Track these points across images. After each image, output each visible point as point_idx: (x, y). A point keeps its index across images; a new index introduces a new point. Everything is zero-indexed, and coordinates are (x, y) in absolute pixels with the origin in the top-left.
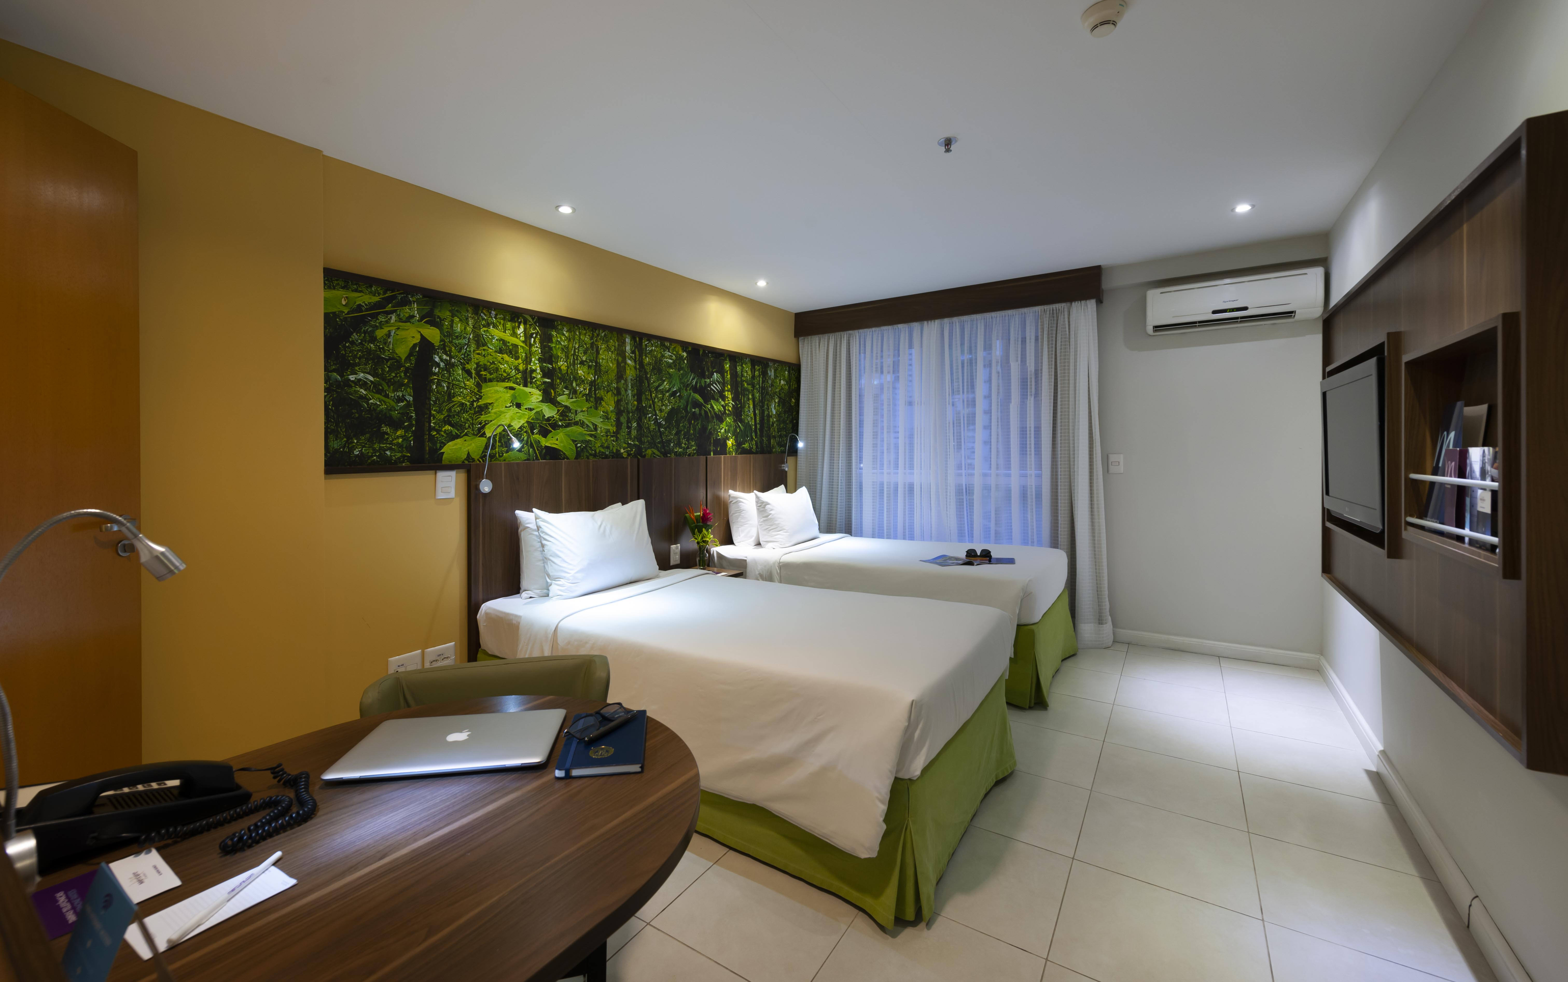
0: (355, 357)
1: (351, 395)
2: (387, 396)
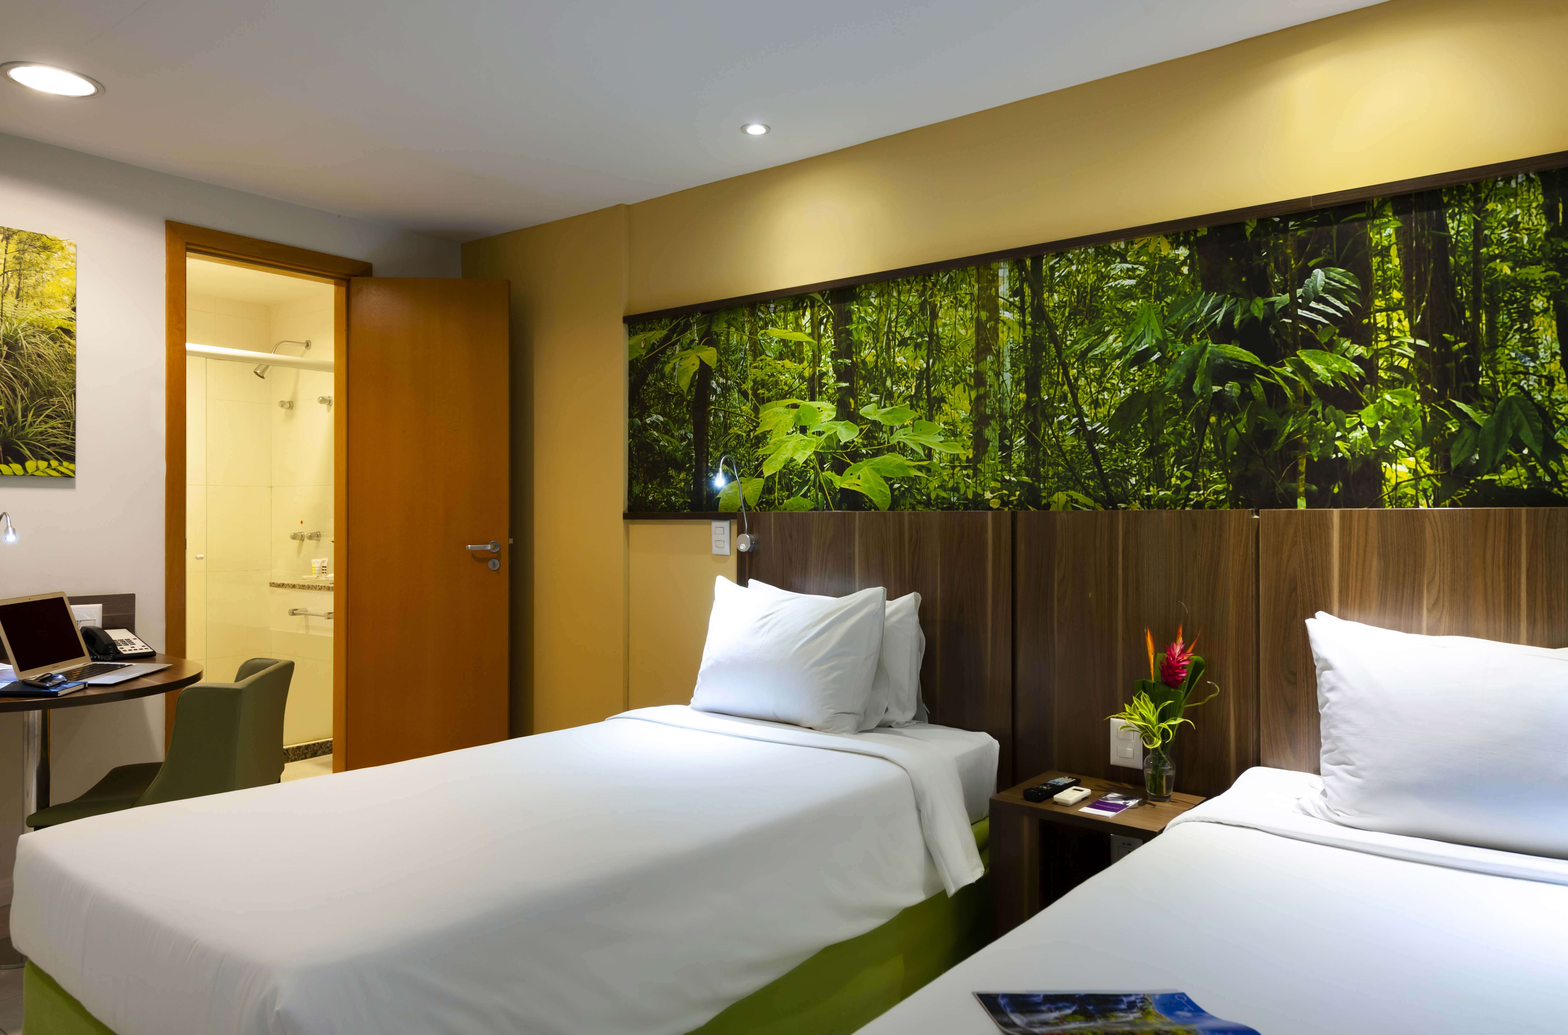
0: (650, 398)
1: (648, 438)
2: (673, 436)
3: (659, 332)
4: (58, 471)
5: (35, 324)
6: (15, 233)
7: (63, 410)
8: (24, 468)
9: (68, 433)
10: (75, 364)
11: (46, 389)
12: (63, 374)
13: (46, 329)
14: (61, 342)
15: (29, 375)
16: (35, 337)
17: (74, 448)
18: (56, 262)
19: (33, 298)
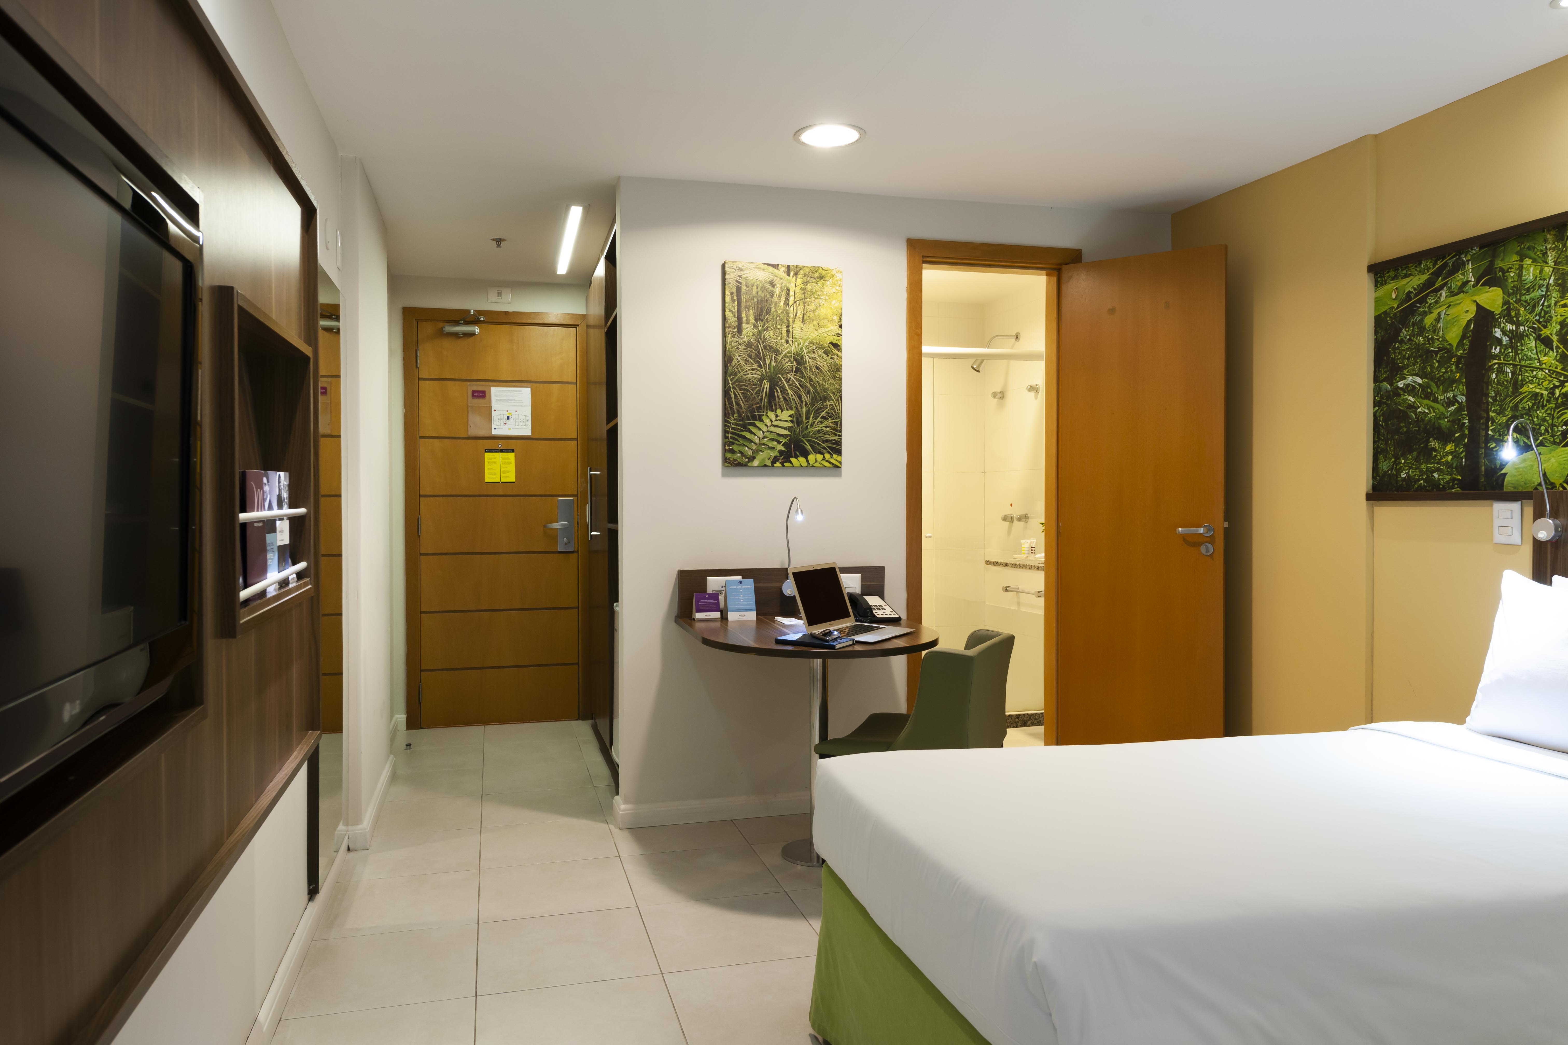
0: (1404, 358)
1: (1400, 405)
2: (1436, 400)
3: (1418, 277)
4: (830, 463)
5: (815, 341)
6: (801, 269)
7: (833, 411)
8: (807, 461)
9: (836, 430)
10: (841, 372)
11: (822, 395)
12: (833, 382)
13: (822, 345)
14: (832, 355)
15: (810, 384)
16: (814, 352)
17: (841, 443)
18: (829, 289)
19: (813, 320)
